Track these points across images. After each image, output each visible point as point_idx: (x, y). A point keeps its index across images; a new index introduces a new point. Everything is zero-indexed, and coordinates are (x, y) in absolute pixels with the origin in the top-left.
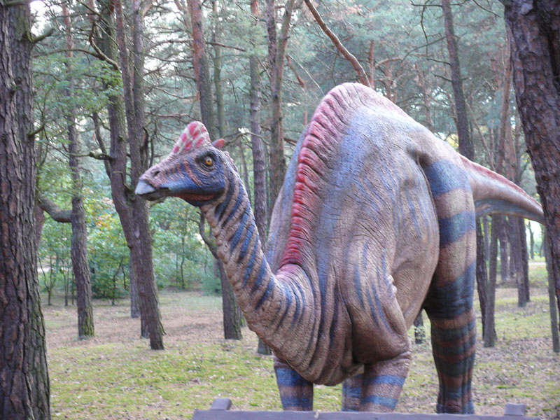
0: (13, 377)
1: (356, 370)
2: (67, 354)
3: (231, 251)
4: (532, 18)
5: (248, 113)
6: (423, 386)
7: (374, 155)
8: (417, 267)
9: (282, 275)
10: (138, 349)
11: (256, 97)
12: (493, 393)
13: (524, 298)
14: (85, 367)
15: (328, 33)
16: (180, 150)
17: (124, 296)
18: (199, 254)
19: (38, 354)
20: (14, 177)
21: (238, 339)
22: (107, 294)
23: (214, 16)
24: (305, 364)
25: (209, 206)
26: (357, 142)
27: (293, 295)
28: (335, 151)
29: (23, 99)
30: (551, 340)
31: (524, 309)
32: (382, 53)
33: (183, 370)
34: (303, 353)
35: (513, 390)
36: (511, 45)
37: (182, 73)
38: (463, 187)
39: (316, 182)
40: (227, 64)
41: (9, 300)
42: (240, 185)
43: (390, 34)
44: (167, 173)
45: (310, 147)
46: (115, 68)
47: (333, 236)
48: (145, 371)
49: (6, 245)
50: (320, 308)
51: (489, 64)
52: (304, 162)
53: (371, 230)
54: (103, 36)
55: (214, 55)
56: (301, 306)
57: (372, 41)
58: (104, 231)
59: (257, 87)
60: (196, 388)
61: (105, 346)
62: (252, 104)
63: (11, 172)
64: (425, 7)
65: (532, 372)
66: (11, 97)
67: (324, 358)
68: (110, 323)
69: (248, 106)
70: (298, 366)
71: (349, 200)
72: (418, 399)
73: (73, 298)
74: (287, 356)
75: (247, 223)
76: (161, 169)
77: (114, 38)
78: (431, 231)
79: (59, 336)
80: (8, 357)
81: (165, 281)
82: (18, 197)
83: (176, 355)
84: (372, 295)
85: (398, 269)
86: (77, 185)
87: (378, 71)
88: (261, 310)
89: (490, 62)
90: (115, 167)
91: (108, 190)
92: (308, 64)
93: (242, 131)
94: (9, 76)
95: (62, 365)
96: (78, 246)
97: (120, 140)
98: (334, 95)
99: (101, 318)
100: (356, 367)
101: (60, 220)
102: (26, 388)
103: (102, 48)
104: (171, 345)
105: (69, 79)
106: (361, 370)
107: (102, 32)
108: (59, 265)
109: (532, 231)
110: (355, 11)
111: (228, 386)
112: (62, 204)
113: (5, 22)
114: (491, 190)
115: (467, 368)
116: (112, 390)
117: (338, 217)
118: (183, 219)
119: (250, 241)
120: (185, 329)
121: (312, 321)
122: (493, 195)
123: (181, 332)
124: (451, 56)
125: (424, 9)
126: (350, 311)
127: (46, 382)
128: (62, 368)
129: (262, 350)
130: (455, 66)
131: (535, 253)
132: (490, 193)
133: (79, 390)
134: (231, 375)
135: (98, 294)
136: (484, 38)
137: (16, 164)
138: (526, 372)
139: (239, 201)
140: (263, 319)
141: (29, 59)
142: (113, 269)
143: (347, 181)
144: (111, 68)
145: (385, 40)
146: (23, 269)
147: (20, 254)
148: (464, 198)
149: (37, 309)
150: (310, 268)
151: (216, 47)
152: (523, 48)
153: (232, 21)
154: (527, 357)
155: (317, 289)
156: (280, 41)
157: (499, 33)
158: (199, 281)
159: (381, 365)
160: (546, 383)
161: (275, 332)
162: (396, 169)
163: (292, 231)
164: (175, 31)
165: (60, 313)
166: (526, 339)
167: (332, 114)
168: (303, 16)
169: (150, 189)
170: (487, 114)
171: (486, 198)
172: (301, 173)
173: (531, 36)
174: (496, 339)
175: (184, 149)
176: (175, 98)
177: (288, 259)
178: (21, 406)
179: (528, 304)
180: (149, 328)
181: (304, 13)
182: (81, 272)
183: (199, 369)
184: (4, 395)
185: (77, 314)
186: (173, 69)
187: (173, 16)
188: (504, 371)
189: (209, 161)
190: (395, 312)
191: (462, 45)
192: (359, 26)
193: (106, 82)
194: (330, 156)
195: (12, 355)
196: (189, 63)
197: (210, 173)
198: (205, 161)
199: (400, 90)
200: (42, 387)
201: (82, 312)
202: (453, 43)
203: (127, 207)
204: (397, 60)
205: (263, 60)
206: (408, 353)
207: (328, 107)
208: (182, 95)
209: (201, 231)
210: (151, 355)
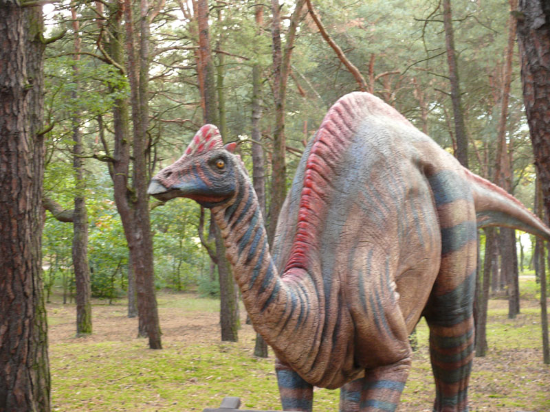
0: (17, 371)
1: (356, 374)
2: (67, 351)
3: (240, 253)
4: (544, 32)
5: (249, 121)
6: (416, 392)
7: (381, 163)
8: (420, 275)
9: (287, 278)
10: (137, 348)
11: (257, 105)
12: (484, 402)
13: (514, 310)
14: (84, 364)
15: (331, 44)
16: (193, 151)
17: (121, 296)
18: (196, 257)
19: (41, 349)
20: (24, 175)
21: (235, 341)
22: (105, 293)
23: (219, 24)
24: (308, 367)
25: (219, 208)
26: (364, 150)
27: (298, 298)
28: (343, 158)
29: (33, 98)
30: (541, 351)
31: (514, 321)
32: (382, 66)
33: (180, 370)
34: (306, 356)
35: (505, 399)
36: (523, 59)
37: (186, 79)
38: (466, 198)
39: (323, 187)
40: (230, 72)
41: (15, 295)
42: (250, 189)
43: (390, 47)
44: (179, 174)
45: (318, 153)
46: (121, 73)
47: (338, 242)
48: (143, 370)
49: (14, 241)
50: (323, 311)
51: (487, 79)
52: (312, 168)
53: (376, 237)
54: (110, 40)
55: (218, 62)
56: (306, 309)
57: (373, 54)
58: (103, 232)
59: (258, 95)
60: (193, 387)
61: (104, 343)
62: (254, 112)
63: (21, 169)
64: (427, 21)
65: (523, 382)
66: (24, 96)
67: (327, 361)
68: (107, 322)
69: (249, 114)
70: (300, 369)
71: (355, 206)
72: (411, 406)
73: (72, 296)
74: (291, 358)
75: (256, 226)
76: (174, 170)
77: (121, 43)
78: (433, 240)
79: (57, 332)
80: (13, 352)
81: (162, 282)
82: (28, 195)
83: (174, 355)
84: (375, 301)
85: (402, 276)
86: (80, 185)
87: (377, 83)
88: (266, 313)
89: (487, 78)
90: (118, 169)
91: (110, 191)
92: (310, 75)
93: (242, 138)
94: (23, 75)
95: (61, 361)
96: (78, 245)
97: (124, 143)
98: (343, 104)
99: (99, 316)
100: (357, 371)
101: (62, 219)
102: (29, 382)
103: (109, 52)
104: (169, 345)
105: (75, 81)
106: (361, 374)
107: (110, 37)
108: (59, 264)
109: (523, 245)
110: (357, 23)
111: (225, 387)
112: (65, 204)
113: (21, 23)
114: (491, 202)
115: (464, 376)
116: (111, 387)
117: (344, 223)
118: (181, 223)
119: (258, 244)
120: (182, 330)
121: (316, 324)
122: (492, 207)
123: (177, 333)
124: (451, 71)
125: (426, 23)
126: (353, 316)
127: (47, 377)
128: (62, 364)
129: (258, 352)
130: (455, 80)
131: (524, 267)
132: (489, 205)
133: (78, 386)
134: (227, 376)
135: (96, 293)
136: (483, 55)
137: (27, 162)
138: (516, 382)
139: (249, 204)
140: (268, 321)
141: (41, 60)
142: (111, 269)
143: (354, 188)
144: (118, 72)
145: (386, 53)
146: (30, 265)
147: (28, 250)
148: (466, 209)
149: (40, 305)
150: (315, 273)
151: (221, 54)
152: (534, 61)
153: (237, 30)
154: (518, 367)
155: (322, 293)
156: (285, 50)
157: (498, 50)
158: (195, 283)
159: (382, 370)
160: (536, 393)
161: (279, 335)
162: (401, 178)
163: (298, 235)
164: (181, 39)
165: (59, 311)
166: (517, 350)
167: (340, 121)
168: (306, 28)
169: (162, 190)
170: (483, 129)
171: (487, 210)
172: (309, 178)
173: (543, 49)
174: (487, 349)
175: (196, 151)
176: (178, 104)
177: (293, 262)
178: (24, 400)
179: (518, 316)
180: (146, 328)
181: (307, 25)
182: (81, 271)
183: (196, 369)
184: (7, 389)
185: (75, 311)
186: (176, 74)
187: (179, 24)
188: (496, 380)
189: (221, 164)
190: (396, 318)
191: (461, 60)
192: (360, 38)
193: (113, 85)
194: (337, 162)
195: (16, 349)
196: (193, 70)
197: (222, 175)
198: (217, 164)
199: (398, 103)
200: (43, 382)
201: (81, 310)
202: (453, 59)
203: (128, 208)
204: (396, 73)
205: (266, 70)
206: (409, 359)
207: (337, 115)
208: (185, 101)
209: (200, 234)
210: (149, 354)
